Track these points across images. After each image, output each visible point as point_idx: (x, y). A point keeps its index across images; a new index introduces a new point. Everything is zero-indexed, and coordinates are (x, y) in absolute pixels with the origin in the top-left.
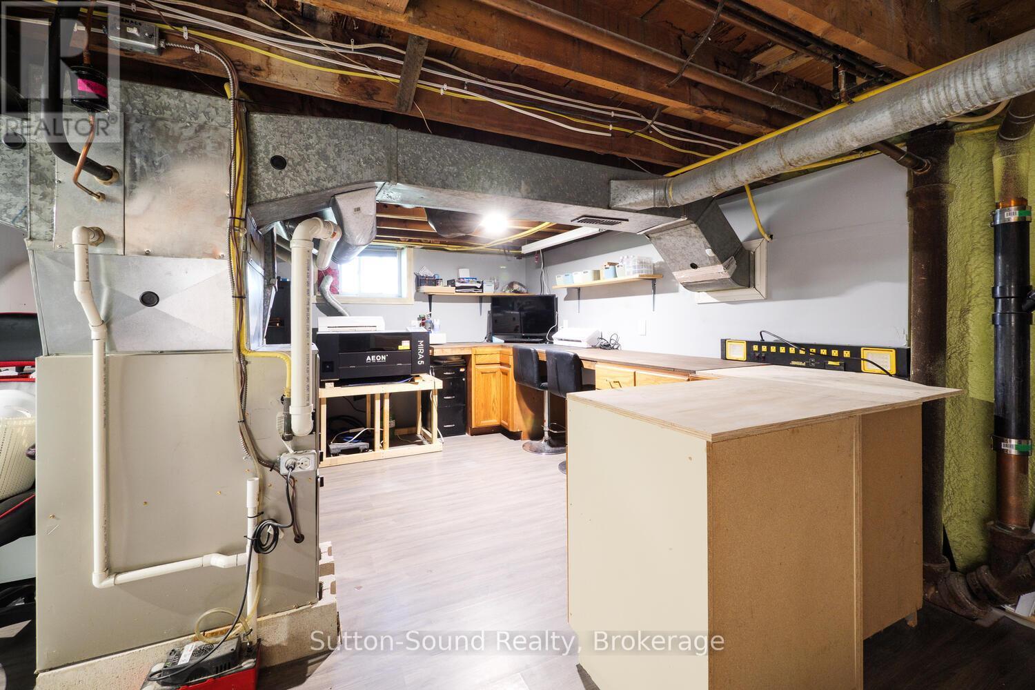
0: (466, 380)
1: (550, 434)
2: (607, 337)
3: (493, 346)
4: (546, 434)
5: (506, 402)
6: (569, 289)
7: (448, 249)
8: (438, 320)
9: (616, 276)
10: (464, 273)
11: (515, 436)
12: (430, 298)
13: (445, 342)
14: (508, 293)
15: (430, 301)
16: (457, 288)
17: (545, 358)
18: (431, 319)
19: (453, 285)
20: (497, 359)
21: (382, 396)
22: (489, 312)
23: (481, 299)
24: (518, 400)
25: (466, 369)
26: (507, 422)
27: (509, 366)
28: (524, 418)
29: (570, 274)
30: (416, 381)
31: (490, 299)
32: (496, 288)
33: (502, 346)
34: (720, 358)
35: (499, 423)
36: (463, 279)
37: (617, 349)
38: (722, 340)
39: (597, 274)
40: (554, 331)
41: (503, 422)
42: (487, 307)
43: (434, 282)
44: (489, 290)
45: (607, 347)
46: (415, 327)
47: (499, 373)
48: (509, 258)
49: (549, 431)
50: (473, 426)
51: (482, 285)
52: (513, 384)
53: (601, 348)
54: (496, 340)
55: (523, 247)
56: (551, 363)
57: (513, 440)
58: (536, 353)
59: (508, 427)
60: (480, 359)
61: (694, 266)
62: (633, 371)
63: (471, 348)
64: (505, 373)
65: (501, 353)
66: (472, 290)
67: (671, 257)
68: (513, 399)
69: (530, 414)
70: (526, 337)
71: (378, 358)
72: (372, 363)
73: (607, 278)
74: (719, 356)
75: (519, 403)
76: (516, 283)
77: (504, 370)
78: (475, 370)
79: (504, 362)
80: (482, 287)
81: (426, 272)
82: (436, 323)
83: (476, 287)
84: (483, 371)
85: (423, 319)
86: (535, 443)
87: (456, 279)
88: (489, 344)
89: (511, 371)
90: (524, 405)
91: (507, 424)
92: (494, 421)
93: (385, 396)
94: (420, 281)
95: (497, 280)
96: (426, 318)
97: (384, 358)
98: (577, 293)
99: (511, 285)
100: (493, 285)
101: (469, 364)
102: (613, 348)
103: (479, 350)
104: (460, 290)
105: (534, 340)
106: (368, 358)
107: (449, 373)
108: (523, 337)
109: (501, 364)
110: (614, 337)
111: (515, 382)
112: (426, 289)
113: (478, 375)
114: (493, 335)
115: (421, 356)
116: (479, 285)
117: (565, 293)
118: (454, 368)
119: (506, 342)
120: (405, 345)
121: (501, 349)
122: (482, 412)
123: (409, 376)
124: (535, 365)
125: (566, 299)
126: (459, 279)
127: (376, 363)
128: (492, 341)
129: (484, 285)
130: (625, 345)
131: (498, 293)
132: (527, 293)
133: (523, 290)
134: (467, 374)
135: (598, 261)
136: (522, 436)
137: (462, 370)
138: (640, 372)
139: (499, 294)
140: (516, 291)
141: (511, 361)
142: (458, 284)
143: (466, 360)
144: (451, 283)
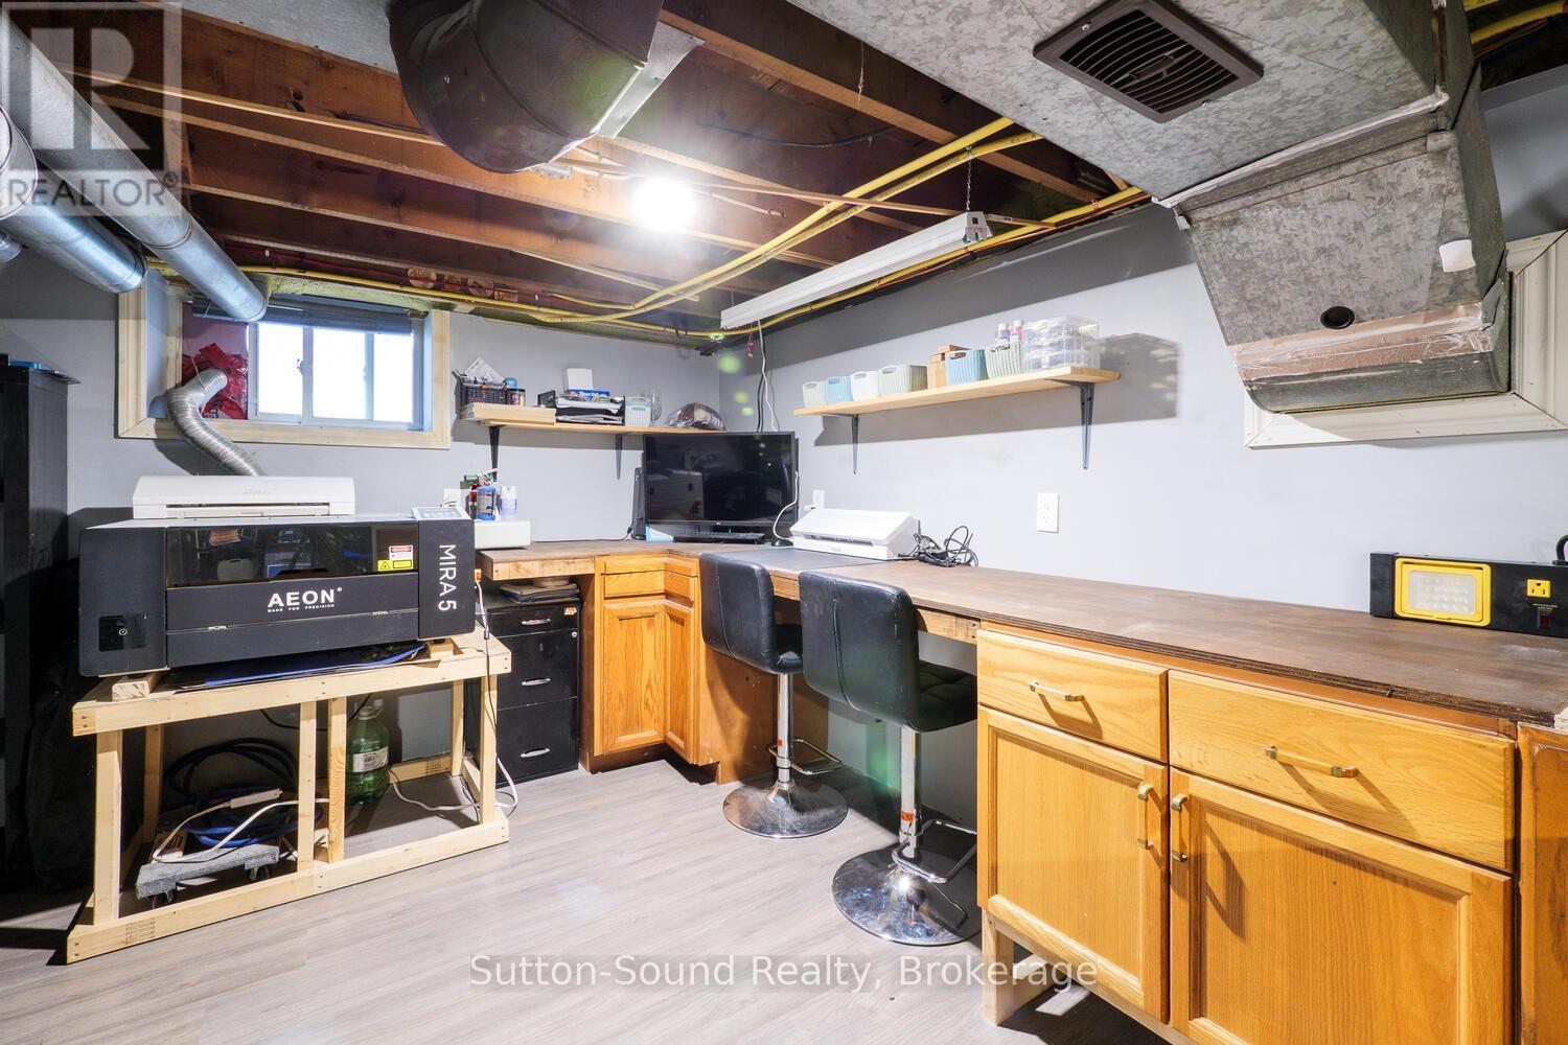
0: (581, 635)
1: (793, 774)
2: (938, 535)
3: (649, 553)
4: (784, 775)
5: (679, 688)
6: (829, 419)
7: (539, 317)
8: (513, 489)
9: (984, 375)
10: (580, 378)
11: (702, 774)
12: (495, 434)
13: (525, 542)
14: (681, 429)
15: (494, 442)
16: (560, 412)
17: (797, 592)
18: (493, 485)
19: (552, 403)
20: (659, 583)
21: (323, 709)
22: (637, 470)
23: (620, 442)
24: (711, 685)
25: (581, 609)
26: (682, 737)
27: (689, 603)
28: (726, 732)
29: (843, 379)
30: (434, 656)
31: (641, 443)
32: (654, 417)
33: (671, 553)
34: (1367, 608)
35: (660, 739)
36: (577, 391)
37: (968, 564)
38: (1374, 557)
39: (920, 376)
40: (793, 516)
41: (671, 735)
42: (634, 458)
43: (506, 395)
44: (639, 420)
45: (937, 558)
46: (450, 505)
47: (661, 618)
48: (684, 351)
49: (790, 769)
50: (597, 751)
51: (623, 408)
52: (698, 649)
53: (923, 560)
54: (654, 534)
55: (724, 313)
56: (818, 610)
57: (696, 785)
58: (766, 575)
59: (686, 750)
60: (614, 586)
61: (1337, 318)
62: (1157, 669)
63: (593, 558)
64: (679, 620)
65: (667, 569)
66: (599, 418)
67: (1250, 292)
68: (697, 686)
69: (738, 717)
70: (724, 529)
71: (310, 598)
72: (287, 613)
73: (953, 382)
74: (1363, 604)
75: (713, 695)
76: (700, 406)
77: (674, 610)
78: (602, 612)
79: (672, 590)
80: (621, 413)
81: (484, 371)
82: (508, 496)
83: (607, 412)
84: (624, 614)
85: (475, 484)
86: (756, 797)
87: (559, 391)
88: (638, 545)
89: (694, 614)
90: (725, 698)
91: (681, 743)
92: (649, 735)
93: (333, 707)
94: (466, 394)
95: (657, 399)
96: (481, 481)
97: (328, 596)
98: (849, 427)
99: (688, 411)
100: (648, 409)
101: (588, 597)
102: (953, 563)
103: (615, 563)
104: (568, 418)
105: (742, 536)
106: (276, 599)
107: (538, 622)
108: (717, 529)
109: (667, 595)
110: (960, 536)
111: (703, 644)
112: (481, 410)
113: (611, 624)
114: (648, 523)
115: (448, 589)
116: (614, 408)
117: (819, 429)
118: (552, 608)
119: (677, 540)
120: (400, 558)
121: (666, 559)
122: (621, 714)
123: (414, 644)
124: (764, 610)
125: (819, 442)
126: (568, 391)
127: (303, 611)
128: (643, 537)
129: (628, 408)
130: (988, 556)
131: (660, 427)
132: (724, 428)
133: (716, 422)
134: (582, 622)
135: (925, 346)
136: (720, 774)
137: (570, 611)
138: (1180, 676)
139: (663, 431)
140: (698, 425)
141: (694, 590)
142: (562, 403)
143: (581, 586)
144: (548, 399)
